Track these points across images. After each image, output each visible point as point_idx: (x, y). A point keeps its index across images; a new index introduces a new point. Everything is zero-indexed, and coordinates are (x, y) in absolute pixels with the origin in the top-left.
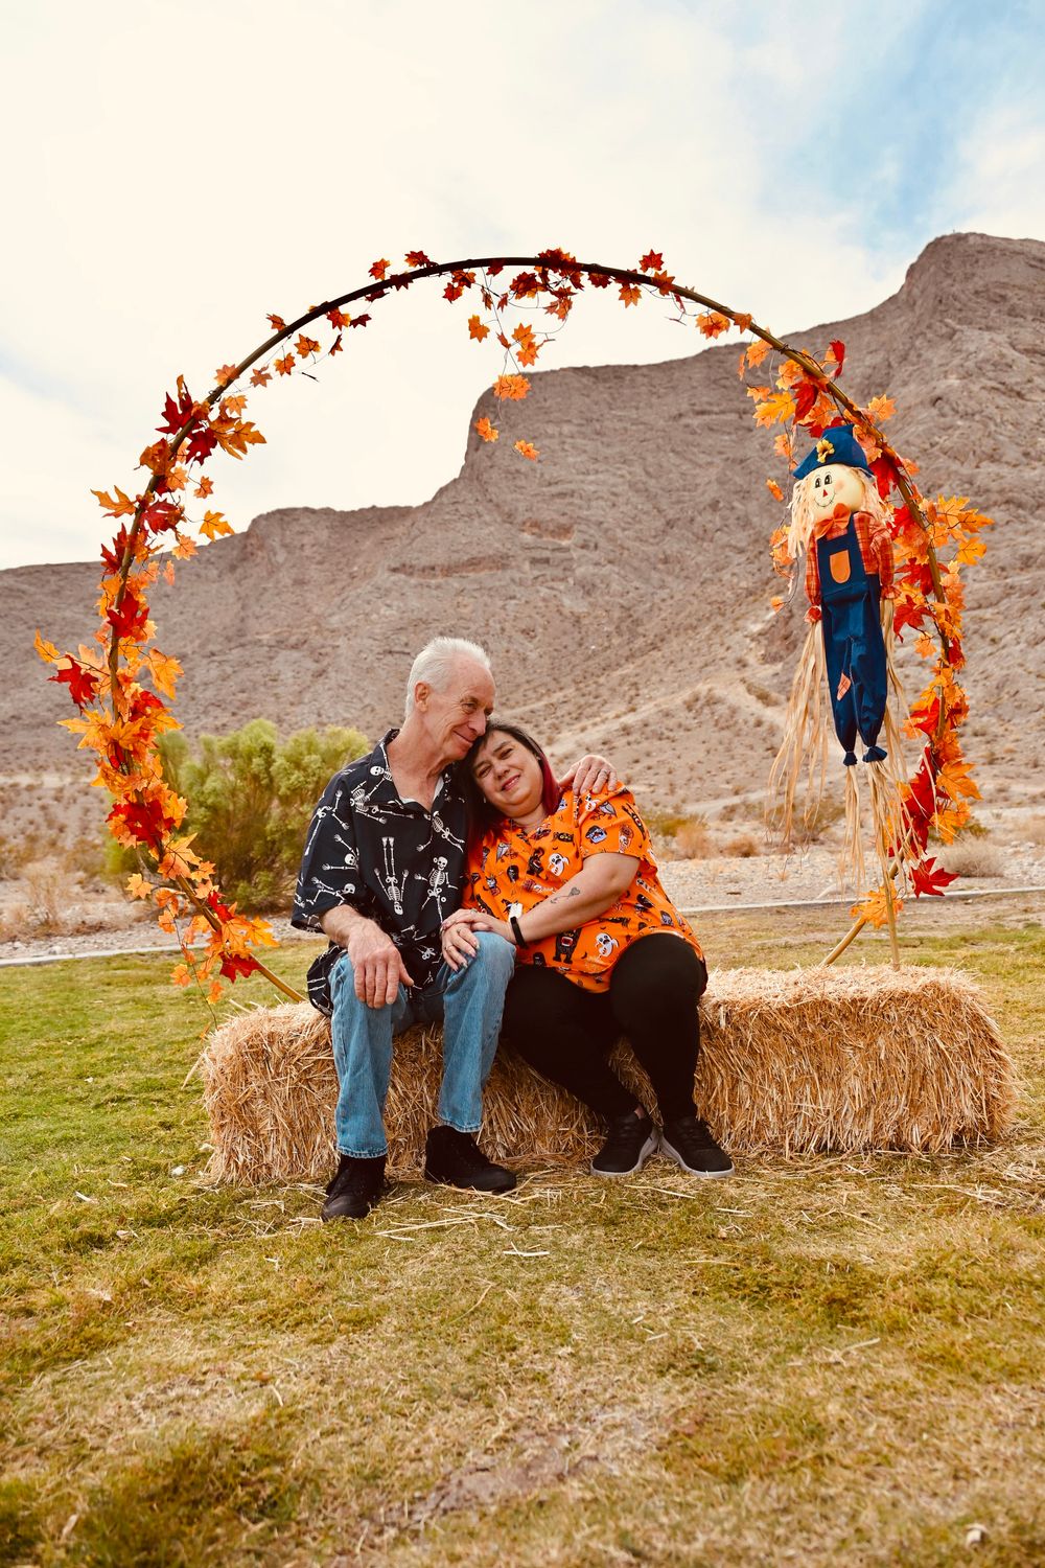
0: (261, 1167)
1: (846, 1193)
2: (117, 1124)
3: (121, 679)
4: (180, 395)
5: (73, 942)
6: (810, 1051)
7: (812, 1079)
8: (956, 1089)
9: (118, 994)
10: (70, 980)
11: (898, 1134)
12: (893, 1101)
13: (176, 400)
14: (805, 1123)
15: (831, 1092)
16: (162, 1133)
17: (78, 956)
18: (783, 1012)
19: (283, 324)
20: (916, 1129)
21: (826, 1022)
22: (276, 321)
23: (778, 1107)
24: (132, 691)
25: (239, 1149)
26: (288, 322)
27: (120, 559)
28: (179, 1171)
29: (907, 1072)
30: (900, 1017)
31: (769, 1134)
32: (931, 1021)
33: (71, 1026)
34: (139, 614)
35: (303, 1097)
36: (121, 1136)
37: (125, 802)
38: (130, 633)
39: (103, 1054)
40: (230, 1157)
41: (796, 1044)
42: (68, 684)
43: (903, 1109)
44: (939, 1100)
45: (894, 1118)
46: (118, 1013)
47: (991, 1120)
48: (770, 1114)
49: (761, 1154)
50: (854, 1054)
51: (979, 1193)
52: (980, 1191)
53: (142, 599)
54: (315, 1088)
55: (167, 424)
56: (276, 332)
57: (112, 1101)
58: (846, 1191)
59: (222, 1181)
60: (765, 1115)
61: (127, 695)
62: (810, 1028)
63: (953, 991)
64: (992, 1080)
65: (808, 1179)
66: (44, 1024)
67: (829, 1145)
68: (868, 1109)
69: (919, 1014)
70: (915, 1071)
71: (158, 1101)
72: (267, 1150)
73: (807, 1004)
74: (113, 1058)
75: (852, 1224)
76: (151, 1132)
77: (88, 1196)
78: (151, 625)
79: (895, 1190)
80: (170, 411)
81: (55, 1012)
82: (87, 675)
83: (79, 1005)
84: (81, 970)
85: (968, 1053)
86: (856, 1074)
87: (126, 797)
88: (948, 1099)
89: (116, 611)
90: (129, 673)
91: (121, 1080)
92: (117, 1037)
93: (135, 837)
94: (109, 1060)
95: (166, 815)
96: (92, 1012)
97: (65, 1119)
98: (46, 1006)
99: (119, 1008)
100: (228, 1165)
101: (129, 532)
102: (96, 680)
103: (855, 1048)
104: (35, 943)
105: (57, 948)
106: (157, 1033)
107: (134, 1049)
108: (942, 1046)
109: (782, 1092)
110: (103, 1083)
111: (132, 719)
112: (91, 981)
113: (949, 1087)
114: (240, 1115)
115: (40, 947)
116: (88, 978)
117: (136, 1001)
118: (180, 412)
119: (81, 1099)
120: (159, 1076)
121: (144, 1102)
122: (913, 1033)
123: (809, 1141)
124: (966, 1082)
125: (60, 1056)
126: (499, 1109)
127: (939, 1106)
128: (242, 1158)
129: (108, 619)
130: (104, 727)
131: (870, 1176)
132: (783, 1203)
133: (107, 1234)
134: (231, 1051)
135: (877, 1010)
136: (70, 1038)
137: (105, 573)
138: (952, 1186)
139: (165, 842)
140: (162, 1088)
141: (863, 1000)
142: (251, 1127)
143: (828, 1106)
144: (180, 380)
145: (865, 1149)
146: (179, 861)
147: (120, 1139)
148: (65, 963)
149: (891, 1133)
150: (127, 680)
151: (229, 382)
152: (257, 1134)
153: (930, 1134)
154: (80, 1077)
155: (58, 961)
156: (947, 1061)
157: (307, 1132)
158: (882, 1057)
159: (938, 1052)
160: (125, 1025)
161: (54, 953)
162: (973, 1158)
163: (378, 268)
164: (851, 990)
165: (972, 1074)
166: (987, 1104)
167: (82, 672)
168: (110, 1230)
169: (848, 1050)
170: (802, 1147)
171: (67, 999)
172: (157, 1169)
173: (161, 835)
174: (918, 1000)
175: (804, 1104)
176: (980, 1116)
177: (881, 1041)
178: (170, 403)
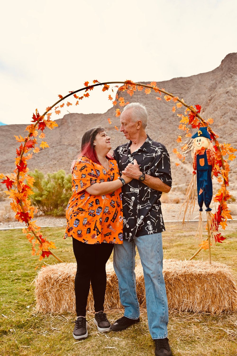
0: (48, 309)
1: (194, 330)
2: (15, 289)
3: (20, 182)
4: (36, 114)
5: (15, 223)
6: (187, 286)
7: (187, 293)
8: (224, 299)
9: (23, 242)
10: (12, 236)
11: (208, 309)
12: (208, 301)
13: (36, 115)
14: (185, 304)
15: (192, 297)
16: (26, 292)
17: (15, 228)
18: (181, 276)
19: (62, 97)
20: (213, 308)
21: (192, 279)
22: (60, 96)
23: (178, 300)
24: (22, 185)
25: (43, 304)
26: (63, 97)
27: (21, 153)
28: (28, 307)
29: (211, 293)
30: (211, 279)
31: (175, 307)
32: (218, 281)
33: (10, 253)
34: (25, 166)
35: (60, 291)
36: (16, 293)
37: (20, 212)
38: (23, 171)
39: (16, 263)
40: (41, 306)
41: (184, 284)
42: (6, 183)
43: (210, 303)
44: (219, 301)
45: (208, 305)
46: (22, 248)
47: (232, 307)
48: (176, 301)
49: (173, 312)
50: (198, 288)
51: (228, 331)
52: (228, 330)
53: (25, 162)
54: (63, 289)
55: (33, 120)
56: (60, 99)
57: (16, 279)
58: (194, 328)
59: (39, 312)
60: (175, 301)
61: (21, 186)
62: (187, 280)
63: (225, 274)
64: (233, 297)
65: (185, 323)
66: (3, 252)
67: (191, 310)
68: (201, 302)
69: (216, 279)
70: (214, 293)
71: (27, 280)
72: (50, 305)
73: (187, 274)
74: (18, 265)
75: (195, 341)
76: (24, 291)
77: (5, 315)
78: (27, 169)
79: (207, 329)
80: (34, 117)
81: (7, 247)
82: (11, 181)
83: (13, 245)
84: (15, 233)
85: (227, 290)
86: (198, 293)
87: (20, 210)
88: (222, 302)
89: (19, 166)
90: (21, 180)
91: (19, 272)
92: (20, 257)
93: (22, 220)
94: (17, 265)
95: (29, 216)
96: (15, 247)
97: (4, 286)
98: (5, 245)
99: (22, 247)
100: (40, 308)
101: (23, 146)
102: (13, 182)
103: (198, 286)
104: (5, 223)
105: (10, 226)
106: (30, 256)
107: (24, 261)
108: (221, 288)
109: (179, 296)
110: (15, 273)
111: (22, 192)
112: (16, 237)
113: (222, 299)
114: (44, 295)
115: (6, 224)
116: (16, 236)
117: (26, 245)
118: (36, 117)
119: (9, 278)
120: (28, 272)
121: (24, 280)
122: (214, 284)
123: (186, 309)
124: (226, 298)
125: (6, 262)
126: (108, 296)
127: (219, 303)
128: (43, 307)
129: (17, 167)
130: (15, 194)
131: (200, 322)
132: (177, 332)
133: (7, 330)
134: (42, 279)
135: (205, 277)
136: (9, 257)
137: (17, 156)
138: (221, 328)
139: (29, 222)
140: (28, 276)
141: (201, 274)
142: (46, 299)
143: (191, 300)
144: (36, 110)
145: (200, 313)
146: (32, 227)
147: (16, 294)
148: (12, 230)
149: (207, 309)
150: (21, 182)
151: (49, 110)
152: (48, 301)
153: (217, 310)
154: (10, 270)
155: (10, 229)
156: (222, 292)
157: (60, 301)
158: (205, 289)
159: (220, 289)
160: (22, 253)
161: (9, 227)
162: (227, 317)
163: (86, 84)
164: (199, 270)
165: (228, 296)
166: (231, 303)
167: (10, 180)
168: (8, 329)
169: (197, 287)
170: (184, 310)
171: (10, 243)
172: (23, 306)
173: (28, 220)
174: (216, 275)
175: (185, 300)
176: (229, 306)
177: (205, 285)
178: (34, 115)
